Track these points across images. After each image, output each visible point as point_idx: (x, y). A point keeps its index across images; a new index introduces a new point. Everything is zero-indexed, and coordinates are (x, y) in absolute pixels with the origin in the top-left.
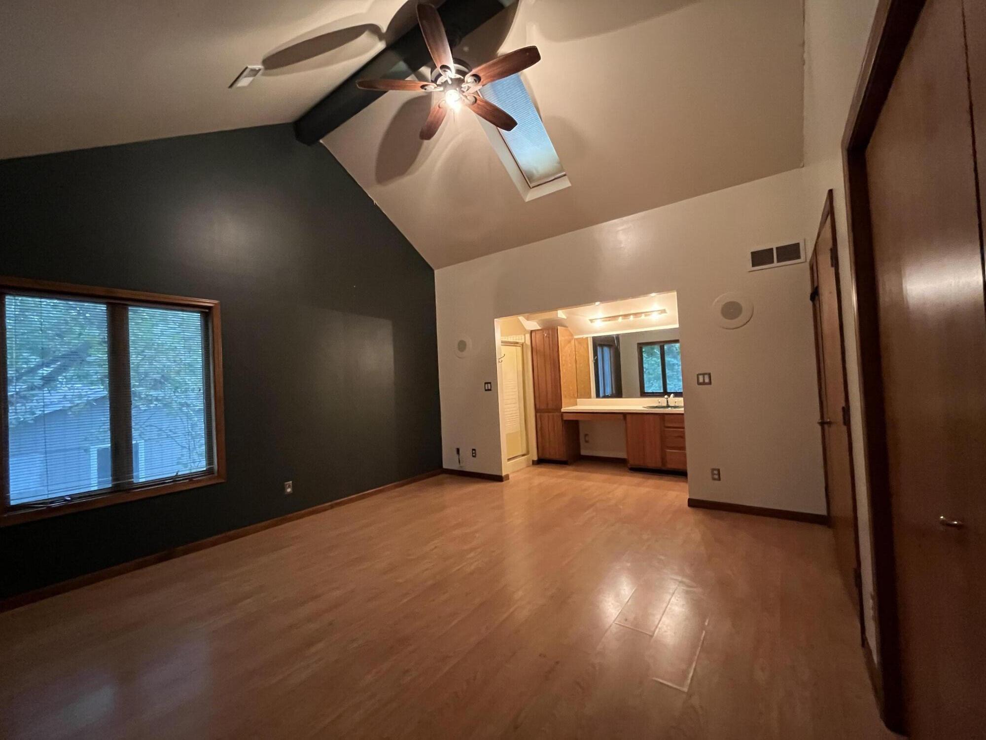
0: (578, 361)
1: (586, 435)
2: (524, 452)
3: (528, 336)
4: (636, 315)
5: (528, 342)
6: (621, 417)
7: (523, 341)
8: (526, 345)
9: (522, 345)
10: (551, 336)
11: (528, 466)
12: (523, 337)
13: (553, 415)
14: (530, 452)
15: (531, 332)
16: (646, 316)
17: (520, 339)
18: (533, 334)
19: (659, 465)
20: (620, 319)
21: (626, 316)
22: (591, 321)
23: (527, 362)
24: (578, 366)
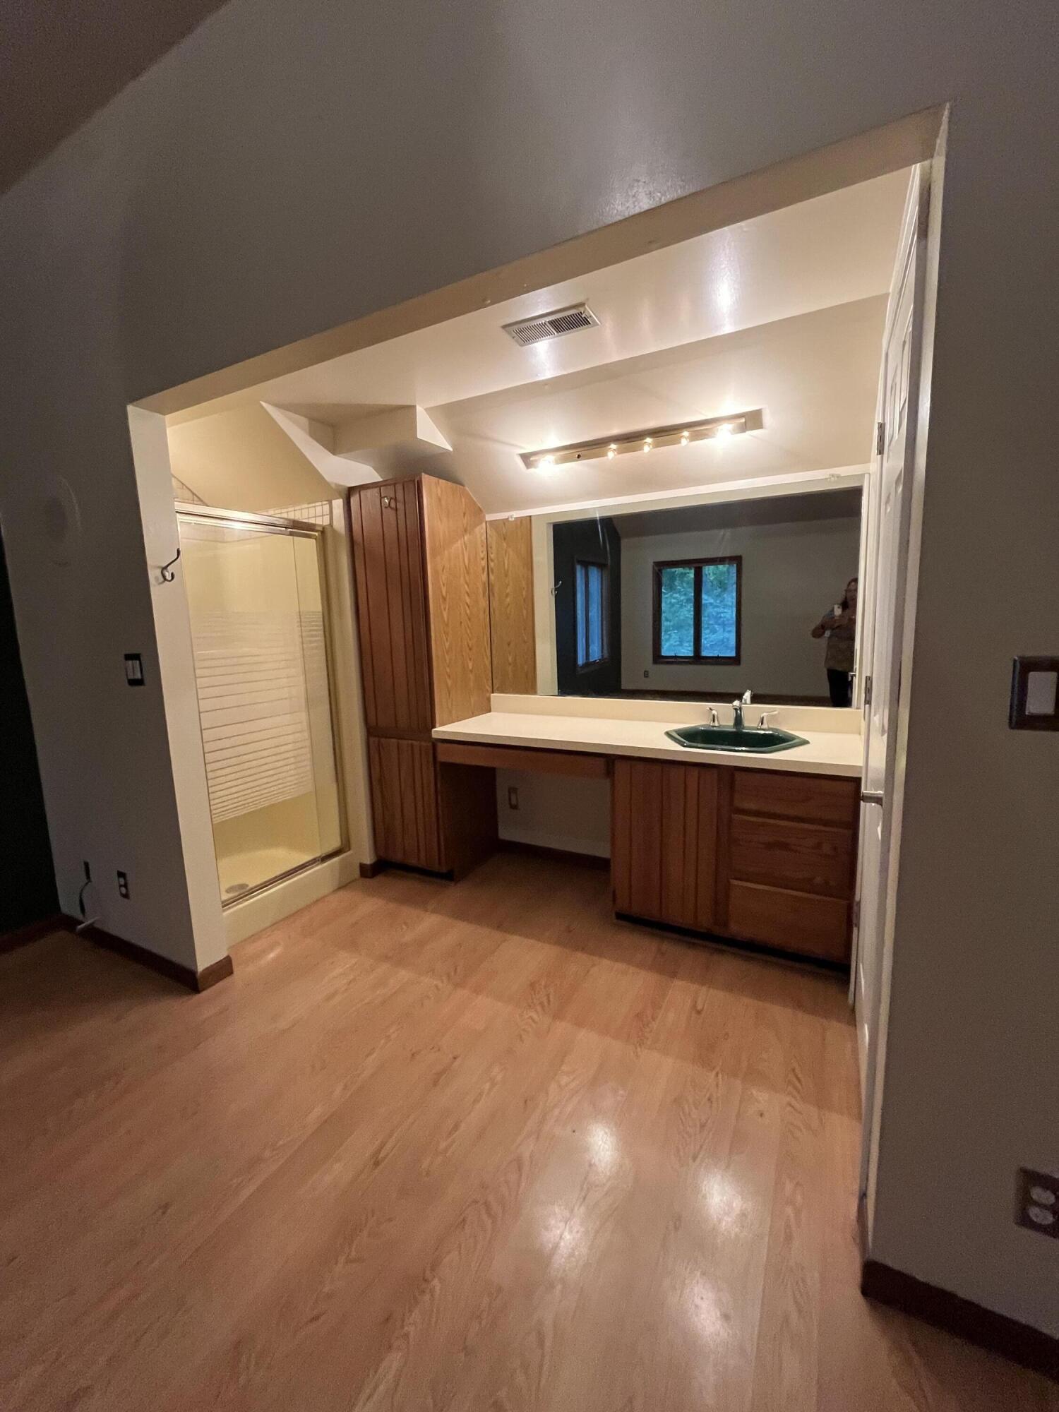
0: (496, 590)
1: (512, 790)
2: (335, 843)
3: (338, 504)
4: (664, 433)
5: (340, 524)
6: (601, 761)
7: (326, 522)
8: (334, 531)
9: (323, 535)
10: (400, 506)
11: (342, 887)
12: (326, 508)
13: (412, 745)
14: (353, 845)
15: (350, 492)
16: (696, 437)
17: (315, 513)
18: (354, 500)
19: (705, 921)
20: (612, 452)
21: (630, 439)
22: (527, 458)
23: (339, 590)
24: (495, 604)
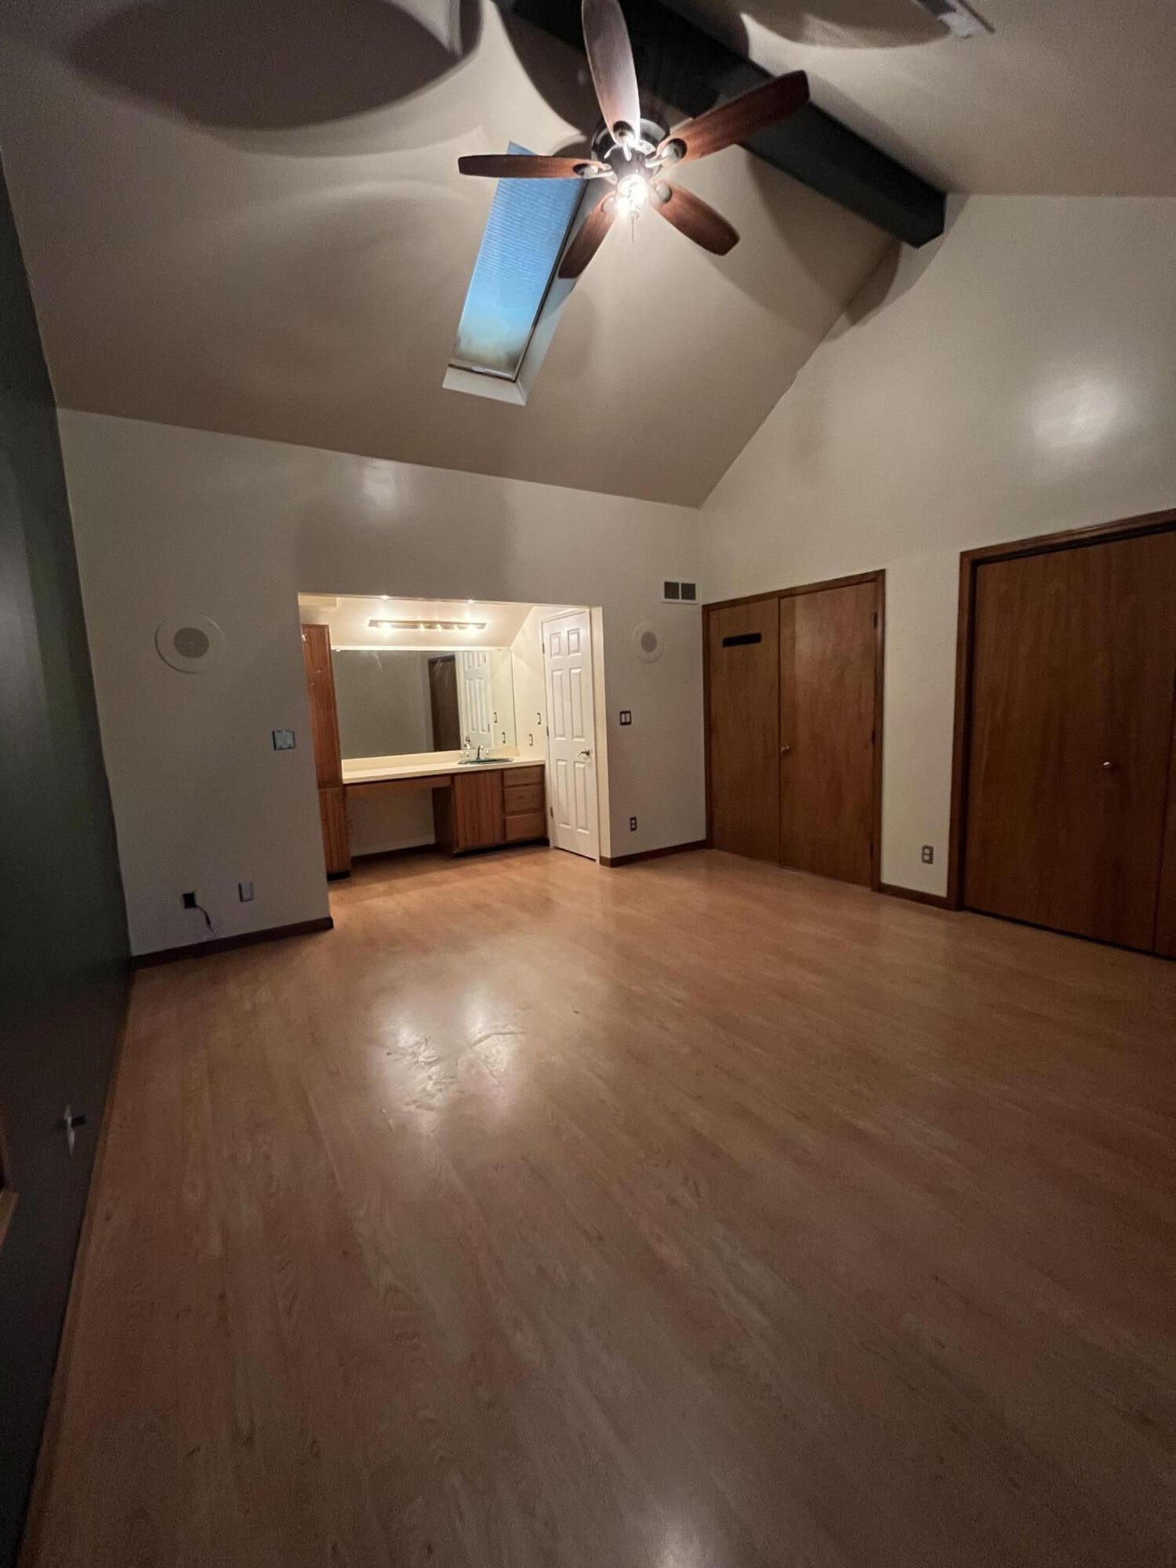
4: (447, 625)
16: (461, 628)
19: (497, 839)
